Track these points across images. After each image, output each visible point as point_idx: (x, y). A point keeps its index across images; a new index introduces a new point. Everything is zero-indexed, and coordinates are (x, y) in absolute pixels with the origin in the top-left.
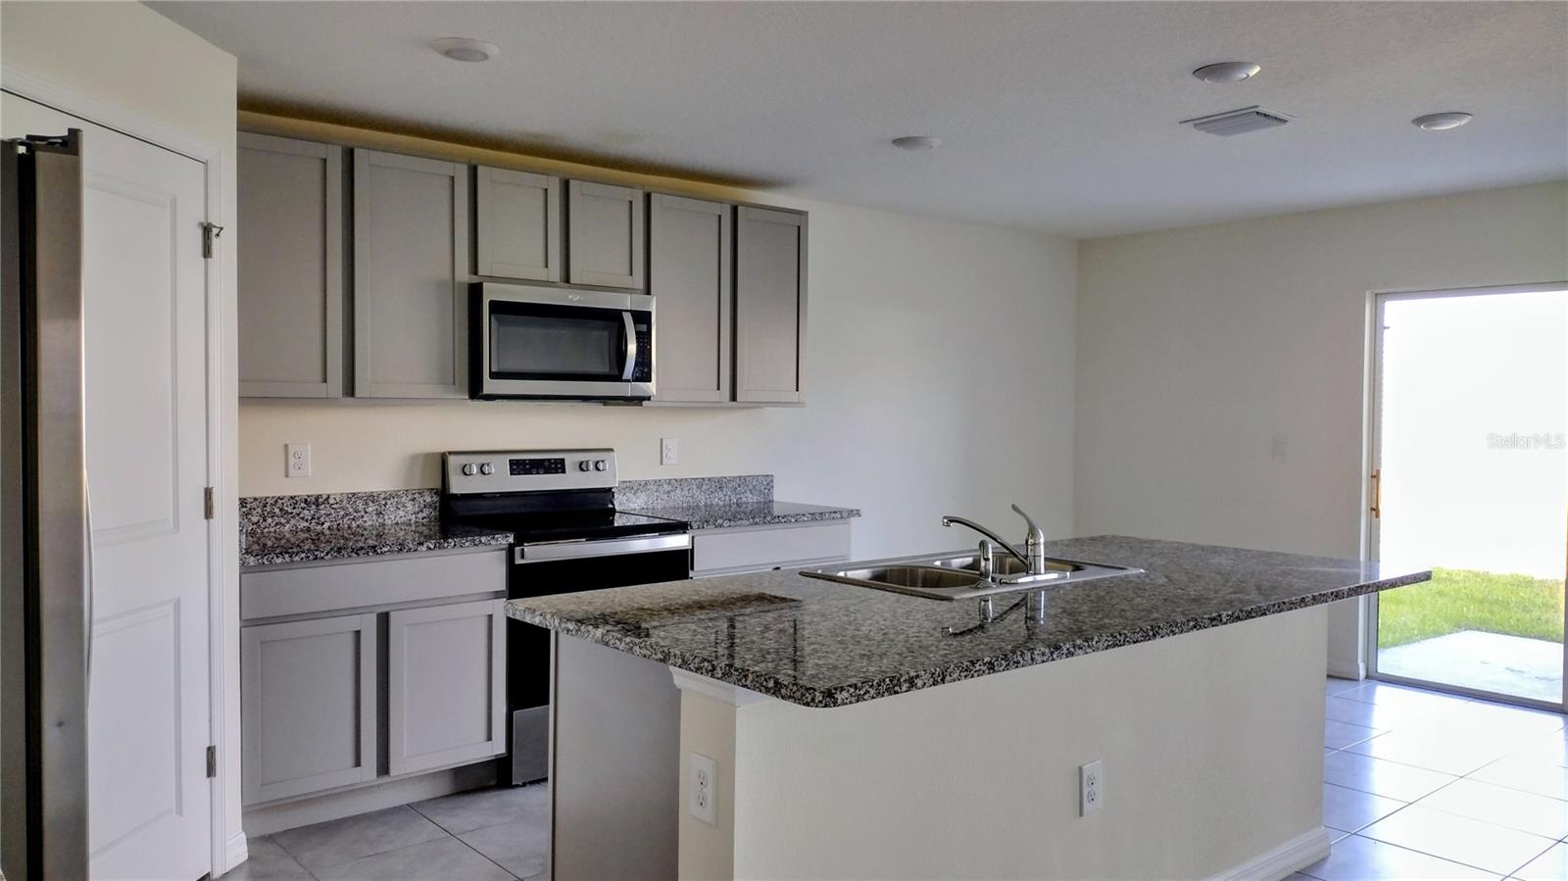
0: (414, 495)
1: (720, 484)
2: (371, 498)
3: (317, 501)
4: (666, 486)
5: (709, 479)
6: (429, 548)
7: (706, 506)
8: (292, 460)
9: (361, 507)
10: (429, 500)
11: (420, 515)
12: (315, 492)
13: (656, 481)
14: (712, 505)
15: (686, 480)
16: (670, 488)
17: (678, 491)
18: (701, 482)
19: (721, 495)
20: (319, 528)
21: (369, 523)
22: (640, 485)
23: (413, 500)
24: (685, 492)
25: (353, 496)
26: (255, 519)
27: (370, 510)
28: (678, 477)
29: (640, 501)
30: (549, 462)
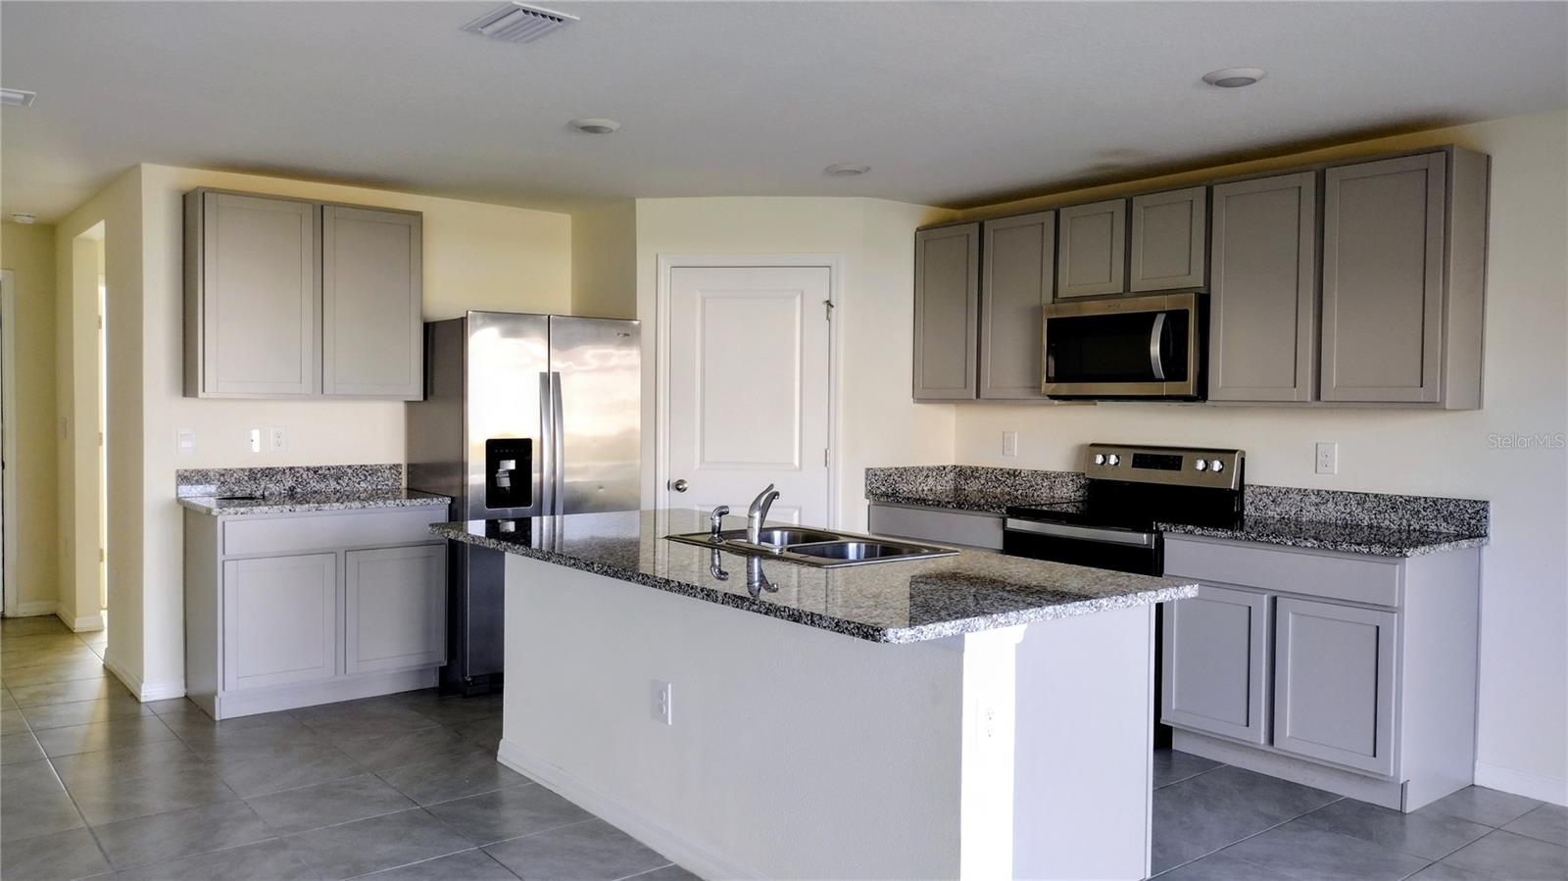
0: (1072, 477)
2: (1046, 475)
3: (1015, 474)
4: (1313, 497)
5: (1376, 496)
7: (1370, 527)
8: (1006, 443)
9: (1040, 482)
11: (1078, 494)
12: (1015, 468)
13: (1300, 490)
14: (1379, 528)
15: (1342, 493)
16: (1318, 500)
17: (1330, 504)
18: (1362, 498)
20: (1016, 493)
21: (1045, 494)
22: (1280, 491)
23: (1072, 480)
26: (982, 482)
27: (1045, 484)
28: (1332, 488)
29: (1278, 510)
30: (1168, 458)
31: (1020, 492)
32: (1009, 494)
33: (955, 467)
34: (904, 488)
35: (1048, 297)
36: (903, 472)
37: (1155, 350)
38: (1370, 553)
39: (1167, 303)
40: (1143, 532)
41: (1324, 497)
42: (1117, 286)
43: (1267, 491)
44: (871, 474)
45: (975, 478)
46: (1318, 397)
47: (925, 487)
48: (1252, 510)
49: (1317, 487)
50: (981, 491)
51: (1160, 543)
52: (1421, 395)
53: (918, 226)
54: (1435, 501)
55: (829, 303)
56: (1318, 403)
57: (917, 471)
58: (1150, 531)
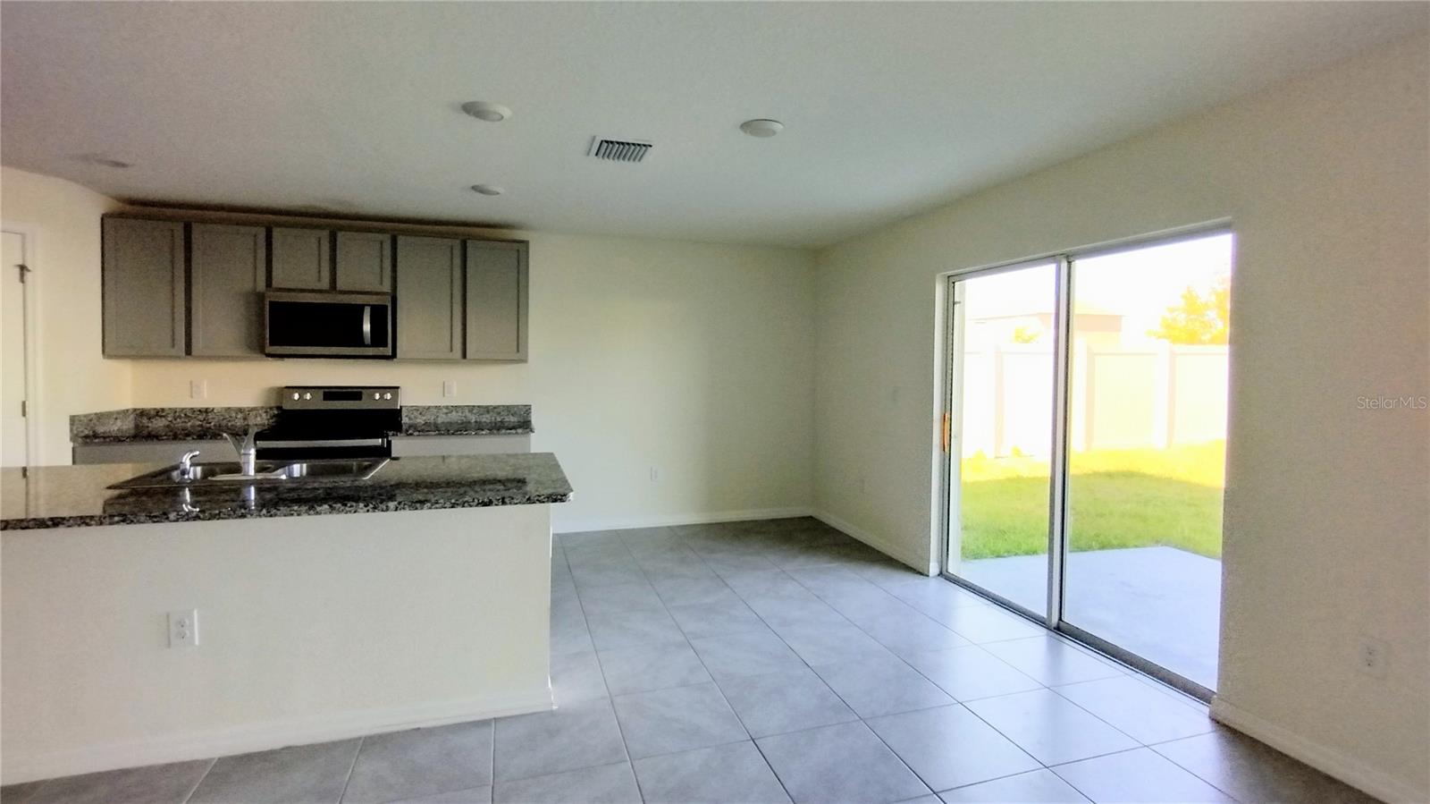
0: (267, 410)
1: (488, 409)
2: (240, 410)
3: (207, 411)
6: (193, 439)
7: (476, 422)
8: (194, 389)
9: (234, 415)
10: (276, 412)
12: (206, 406)
13: (436, 407)
15: (460, 406)
17: (454, 413)
18: (471, 408)
19: (488, 416)
20: (208, 425)
22: (424, 408)
23: (266, 412)
24: (460, 414)
25: (228, 409)
26: (170, 419)
27: (239, 417)
28: (454, 404)
29: (424, 418)
30: (354, 393)
31: (212, 424)
32: (201, 426)
33: (135, 410)
34: (100, 430)
35: (261, 286)
36: (100, 417)
37: (367, 327)
38: (517, 433)
39: (374, 300)
40: (378, 438)
41: (451, 409)
42: (325, 284)
43: (417, 409)
44: (73, 420)
45: (161, 417)
46: (464, 356)
47: (114, 427)
48: (407, 419)
49: (445, 404)
50: (168, 426)
51: (389, 443)
52: (517, 356)
53: (103, 212)
54: (508, 406)
55: (23, 268)
56: (464, 361)
57: (108, 415)
58: (382, 437)
